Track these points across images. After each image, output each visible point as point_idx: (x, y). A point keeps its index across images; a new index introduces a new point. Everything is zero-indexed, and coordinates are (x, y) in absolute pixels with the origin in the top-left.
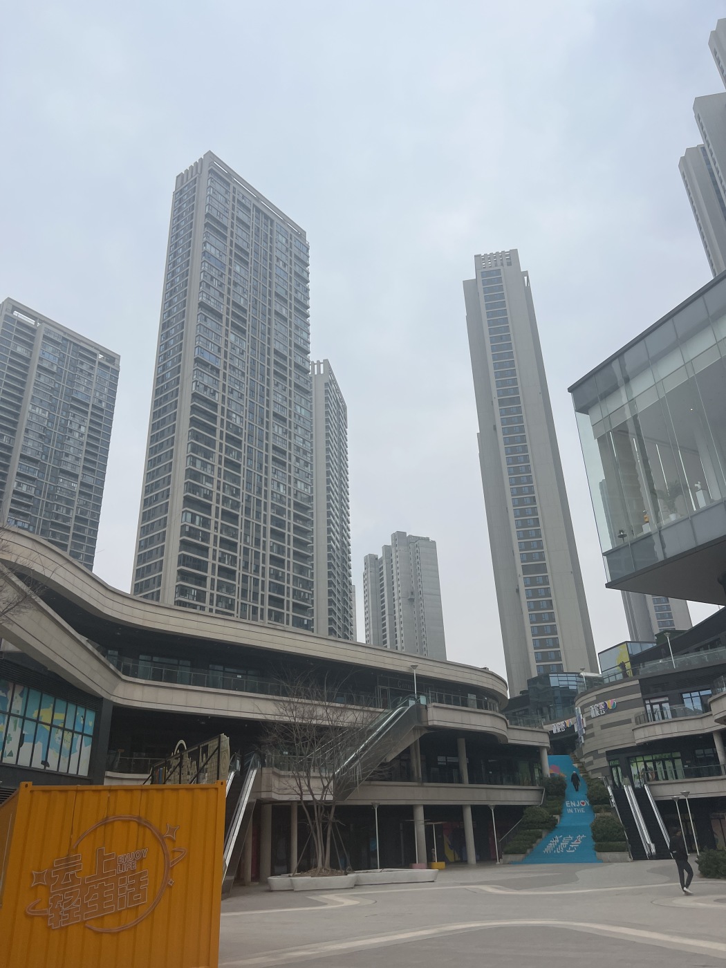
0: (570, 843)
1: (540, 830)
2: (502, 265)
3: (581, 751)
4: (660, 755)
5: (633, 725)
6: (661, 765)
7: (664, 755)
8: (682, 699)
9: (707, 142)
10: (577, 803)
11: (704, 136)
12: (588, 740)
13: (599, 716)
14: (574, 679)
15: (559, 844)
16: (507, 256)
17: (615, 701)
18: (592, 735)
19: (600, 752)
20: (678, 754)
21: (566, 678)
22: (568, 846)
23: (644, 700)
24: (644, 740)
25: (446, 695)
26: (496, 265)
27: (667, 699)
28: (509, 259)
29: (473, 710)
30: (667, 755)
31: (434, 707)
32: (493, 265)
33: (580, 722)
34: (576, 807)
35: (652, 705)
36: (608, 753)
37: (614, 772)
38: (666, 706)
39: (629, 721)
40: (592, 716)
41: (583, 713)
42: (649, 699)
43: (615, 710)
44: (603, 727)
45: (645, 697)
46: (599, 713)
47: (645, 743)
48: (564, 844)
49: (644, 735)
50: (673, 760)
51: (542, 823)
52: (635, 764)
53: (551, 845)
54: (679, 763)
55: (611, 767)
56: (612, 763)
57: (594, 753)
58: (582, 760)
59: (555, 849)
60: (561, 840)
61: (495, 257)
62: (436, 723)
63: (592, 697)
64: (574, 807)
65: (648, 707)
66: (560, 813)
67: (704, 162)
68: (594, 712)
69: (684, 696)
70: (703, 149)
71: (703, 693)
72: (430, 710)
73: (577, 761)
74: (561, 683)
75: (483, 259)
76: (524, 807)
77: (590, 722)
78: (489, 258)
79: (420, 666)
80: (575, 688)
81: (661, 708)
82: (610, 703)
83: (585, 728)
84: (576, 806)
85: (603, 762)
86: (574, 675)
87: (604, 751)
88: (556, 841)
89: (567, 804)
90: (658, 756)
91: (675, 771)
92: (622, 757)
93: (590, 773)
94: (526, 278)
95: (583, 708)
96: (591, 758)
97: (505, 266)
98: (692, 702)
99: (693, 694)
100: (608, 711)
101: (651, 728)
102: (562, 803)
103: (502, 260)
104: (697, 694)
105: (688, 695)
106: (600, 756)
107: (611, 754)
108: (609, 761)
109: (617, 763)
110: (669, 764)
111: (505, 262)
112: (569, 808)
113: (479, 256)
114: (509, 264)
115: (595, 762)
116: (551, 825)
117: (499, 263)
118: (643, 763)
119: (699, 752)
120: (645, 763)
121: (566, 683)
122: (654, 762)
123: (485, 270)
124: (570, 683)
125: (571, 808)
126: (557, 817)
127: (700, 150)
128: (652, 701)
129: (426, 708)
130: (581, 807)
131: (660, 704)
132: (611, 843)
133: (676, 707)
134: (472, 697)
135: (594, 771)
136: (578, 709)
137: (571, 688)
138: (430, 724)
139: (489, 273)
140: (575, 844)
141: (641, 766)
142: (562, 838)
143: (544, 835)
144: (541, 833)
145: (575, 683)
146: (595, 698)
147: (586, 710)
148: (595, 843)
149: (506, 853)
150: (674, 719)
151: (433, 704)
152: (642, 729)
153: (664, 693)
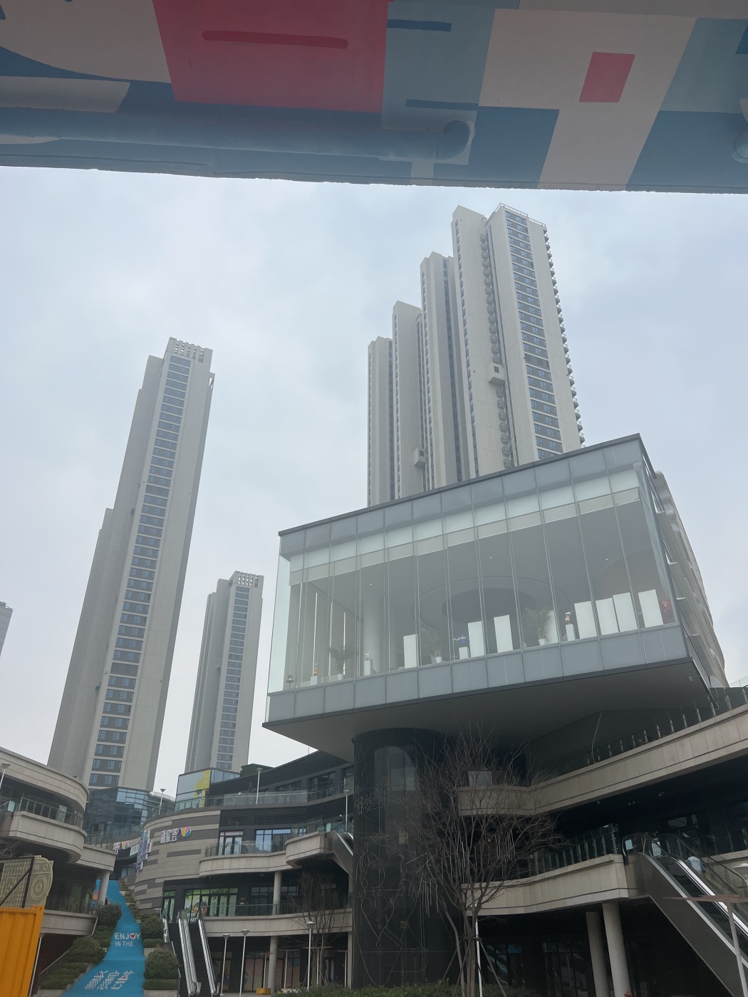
0: (116, 979)
1: (86, 964)
2: (194, 358)
3: (135, 877)
4: (218, 890)
5: (202, 856)
6: (216, 901)
7: (222, 890)
8: (256, 835)
9: (396, 340)
10: (126, 936)
11: (395, 334)
12: (146, 867)
13: (169, 842)
14: (142, 797)
15: (103, 979)
16: (201, 352)
17: (191, 829)
18: (155, 862)
19: (157, 881)
20: (235, 890)
21: (133, 796)
22: (113, 983)
23: (220, 832)
24: (209, 873)
25: (37, 804)
26: (188, 356)
27: (242, 833)
28: (203, 356)
29: (60, 824)
30: (225, 890)
31: (23, 816)
32: (185, 354)
33: (145, 846)
34: (125, 940)
35: (225, 837)
36: (167, 883)
37: (166, 903)
38: (239, 840)
39: (198, 852)
40: (161, 842)
41: (152, 837)
42: (225, 831)
43: (187, 838)
44: (170, 855)
45: (222, 828)
46: (171, 839)
47: (208, 877)
48: (109, 980)
49: (209, 869)
50: (228, 895)
51: (91, 956)
52: (190, 897)
53: (95, 980)
54: (233, 899)
55: (164, 898)
56: (167, 894)
57: (151, 883)
58: (131, 888)
59: (99, 985)
60: (106, 976)
61: (189, 348)
62: (18, 835)
63: (167, 821)
64: (122, 940)
65: (222, 839)
66: (108, 945)
67: (388, 354)
68: (164, 837)
69: (258, 832)
70: (391, 343)
71: (275, 832)
72: (16, 819)
73: (125, 887)
74: (128, 800)
75: (177, 345)
76: (75, 937)
77: (156, 848)
78: (183, 346)
79: (12, 767)
80: (141, 807)
81: (234, 842)
82: (184, 831)
83: (149, 854)
84: (125, 938)
85: (158, 893)
86: (143, 793)
87: (162, 881)
88: (100, 976)
89: (116, 936)
90: (215, 891)
91: (228, 908)
92: (178, 889)
93: (138, 903)
94: (211, 379)
95: (153, 832)
96: (145, 887)
97: (197, 361)
98: (264, 841)
99: (267, 832)
100: (180, 838)
101: (221, 862)
102: (111, 935)
103: (195, 353)
104: (270, 832)
105: (262, 832)
106: (157, 885)
107: (169, 885)
108: (164, 891)
109: (172, 894)
110: (224, 899)
111: (197, 357)
112: (117, 940)
113: (175, 339)
114: (201, 360)
115: (149, 891)
116: (97, 958)
117: (191, 356)
118: (199, 896)
119: (255, 890)
120: (201, 896)
121: (132, 800)
122: (210, 896)
123: (175, 355)
124: (137, 801)
125: (119, 940)
126: (105, 949)
127: (388, 343)
128: (227, 834)
129: (12, 815)
130: (130, 940)
131: (234, 837)
132: (163, 981)
133: (247, 844)
134: (63, 809)
135: (143, 901)
136: (147, 832)
137: (136, 806)
138: (11, 834)
139: (179, 360)
140: (122, 980)
141: (196, 899)
142: (108, 974)
143: (88, 969)
144: (86, 967)
145: (142, 802)
146: (170, 823)
147: (156, 834)
148: (144, 980)
149: (43, 988)
150: (243, 855)
151: (23, 813)
152: (211, 862)
153: (241, 827)
